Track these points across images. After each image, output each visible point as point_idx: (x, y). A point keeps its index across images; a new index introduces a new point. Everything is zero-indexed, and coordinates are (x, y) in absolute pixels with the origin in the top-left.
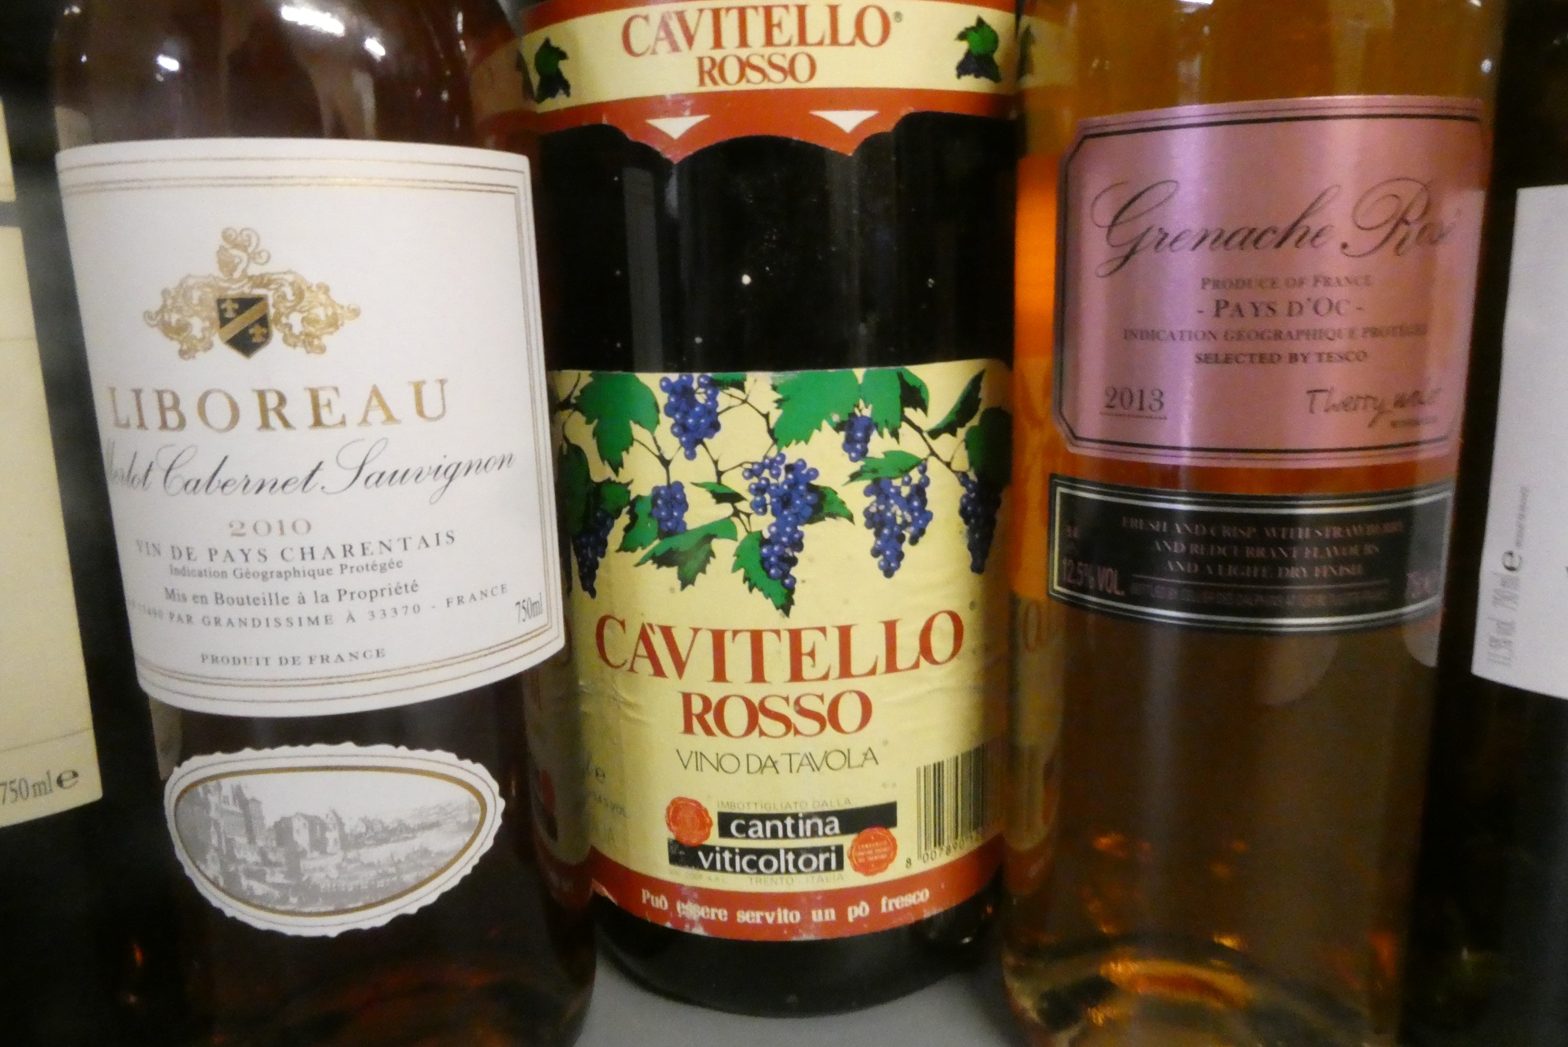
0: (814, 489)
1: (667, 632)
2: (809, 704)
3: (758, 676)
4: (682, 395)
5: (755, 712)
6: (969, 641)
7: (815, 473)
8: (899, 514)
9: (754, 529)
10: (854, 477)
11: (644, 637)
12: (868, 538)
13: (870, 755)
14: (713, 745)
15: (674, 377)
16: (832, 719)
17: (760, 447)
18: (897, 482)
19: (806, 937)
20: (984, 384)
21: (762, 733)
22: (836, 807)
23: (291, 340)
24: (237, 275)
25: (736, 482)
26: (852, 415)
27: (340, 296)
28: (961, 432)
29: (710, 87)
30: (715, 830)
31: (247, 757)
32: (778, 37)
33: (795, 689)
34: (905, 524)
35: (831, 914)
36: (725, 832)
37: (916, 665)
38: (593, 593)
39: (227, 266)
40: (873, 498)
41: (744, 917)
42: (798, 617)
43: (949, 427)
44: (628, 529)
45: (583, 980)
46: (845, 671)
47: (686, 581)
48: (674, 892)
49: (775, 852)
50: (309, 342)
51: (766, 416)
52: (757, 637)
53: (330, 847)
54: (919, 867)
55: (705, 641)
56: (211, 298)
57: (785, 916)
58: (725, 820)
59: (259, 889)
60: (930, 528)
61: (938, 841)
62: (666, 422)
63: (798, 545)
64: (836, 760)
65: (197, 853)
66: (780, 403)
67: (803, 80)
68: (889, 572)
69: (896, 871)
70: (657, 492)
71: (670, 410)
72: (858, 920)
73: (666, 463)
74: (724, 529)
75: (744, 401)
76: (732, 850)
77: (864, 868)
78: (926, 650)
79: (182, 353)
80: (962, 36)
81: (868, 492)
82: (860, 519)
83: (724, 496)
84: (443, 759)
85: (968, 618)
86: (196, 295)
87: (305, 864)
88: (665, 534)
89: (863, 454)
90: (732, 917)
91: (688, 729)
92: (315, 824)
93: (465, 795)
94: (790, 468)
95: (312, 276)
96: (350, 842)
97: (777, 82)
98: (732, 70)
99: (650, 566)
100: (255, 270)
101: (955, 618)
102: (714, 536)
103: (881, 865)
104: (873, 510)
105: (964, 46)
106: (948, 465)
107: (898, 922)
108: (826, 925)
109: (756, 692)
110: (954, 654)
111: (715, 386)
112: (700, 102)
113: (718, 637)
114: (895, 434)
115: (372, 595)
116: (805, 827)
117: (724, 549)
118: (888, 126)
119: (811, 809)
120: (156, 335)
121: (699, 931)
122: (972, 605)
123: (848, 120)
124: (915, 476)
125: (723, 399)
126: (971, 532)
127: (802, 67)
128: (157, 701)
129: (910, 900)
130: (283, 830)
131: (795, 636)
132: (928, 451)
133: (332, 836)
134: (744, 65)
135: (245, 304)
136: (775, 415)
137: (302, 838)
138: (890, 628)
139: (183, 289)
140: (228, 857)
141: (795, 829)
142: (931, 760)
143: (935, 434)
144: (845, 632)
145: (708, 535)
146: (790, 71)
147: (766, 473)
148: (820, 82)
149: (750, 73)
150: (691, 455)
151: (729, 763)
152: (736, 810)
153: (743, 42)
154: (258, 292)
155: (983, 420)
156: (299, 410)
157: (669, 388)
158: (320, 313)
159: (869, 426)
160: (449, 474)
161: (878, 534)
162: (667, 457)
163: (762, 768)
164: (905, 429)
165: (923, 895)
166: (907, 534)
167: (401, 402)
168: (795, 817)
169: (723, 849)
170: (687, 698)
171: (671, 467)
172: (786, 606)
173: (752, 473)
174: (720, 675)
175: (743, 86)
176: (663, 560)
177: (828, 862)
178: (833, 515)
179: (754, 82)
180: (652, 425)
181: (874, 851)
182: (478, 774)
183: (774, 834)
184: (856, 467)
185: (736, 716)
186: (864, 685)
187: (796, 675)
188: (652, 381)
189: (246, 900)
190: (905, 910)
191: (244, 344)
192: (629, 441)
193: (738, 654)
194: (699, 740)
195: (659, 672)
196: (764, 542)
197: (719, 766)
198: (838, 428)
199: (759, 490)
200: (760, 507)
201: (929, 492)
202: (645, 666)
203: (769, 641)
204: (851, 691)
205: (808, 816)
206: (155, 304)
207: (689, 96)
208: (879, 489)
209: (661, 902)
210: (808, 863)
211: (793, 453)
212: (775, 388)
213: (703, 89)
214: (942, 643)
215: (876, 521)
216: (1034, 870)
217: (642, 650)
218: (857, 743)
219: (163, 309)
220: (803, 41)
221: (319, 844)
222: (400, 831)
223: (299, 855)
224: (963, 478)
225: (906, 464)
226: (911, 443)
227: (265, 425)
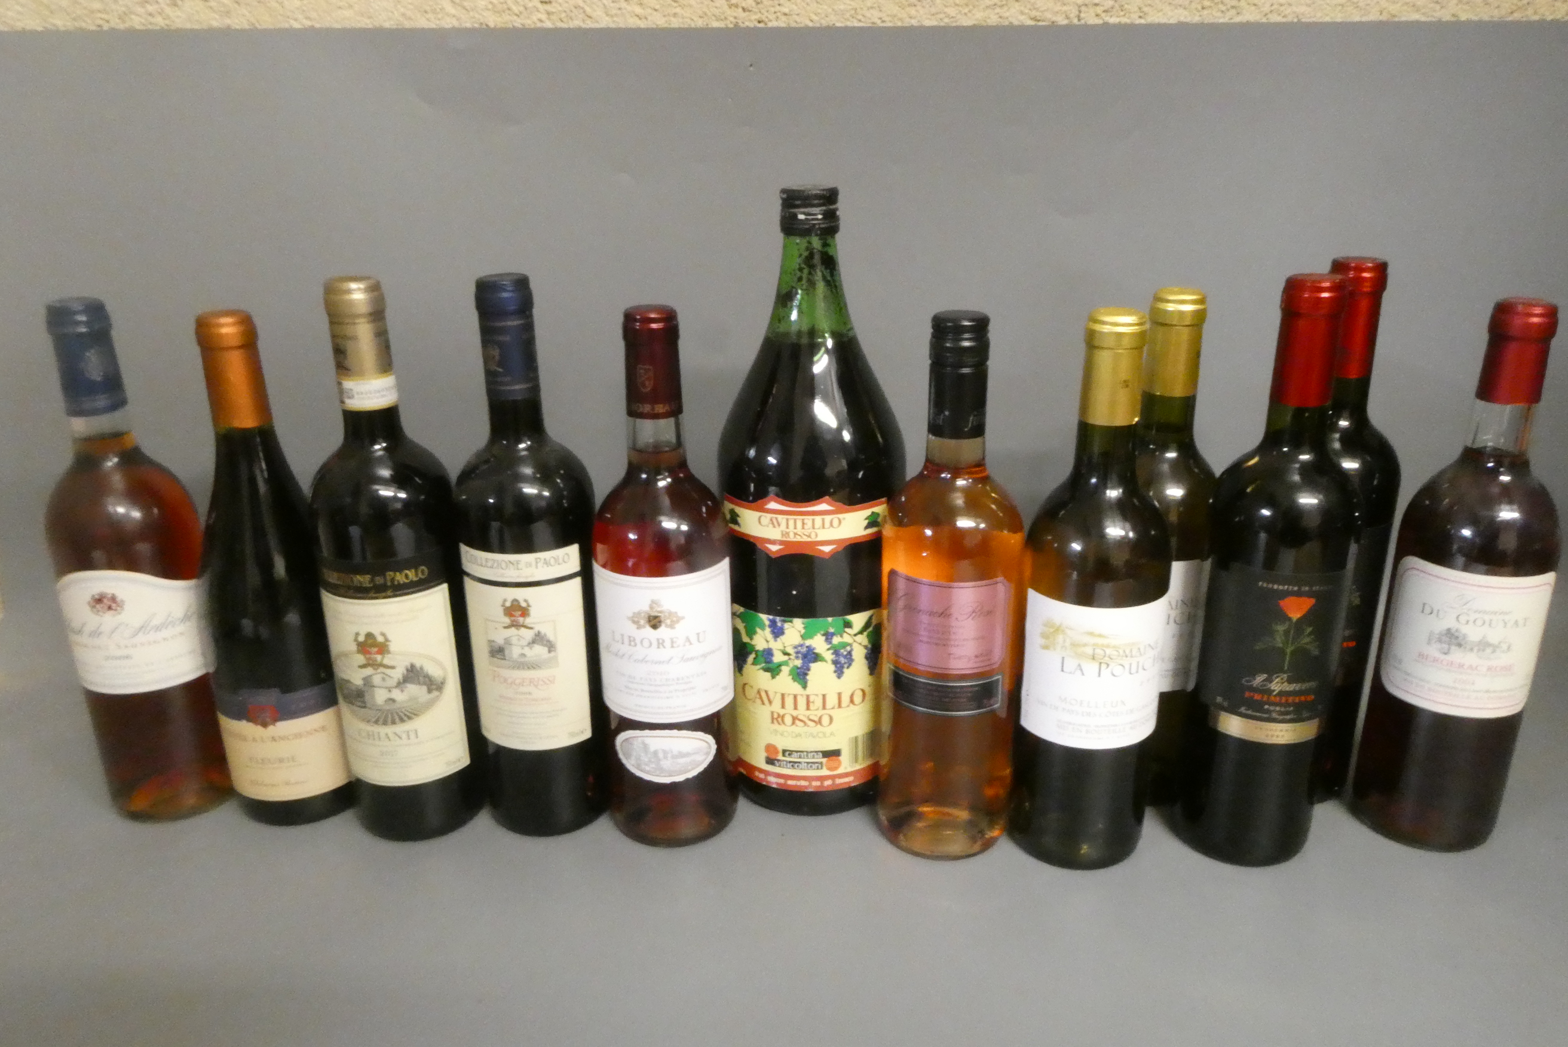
0: (814, 653)
1: (766, 692)
2: (812, 717)
3: (796, 708)
4: (773, 624)
5: (795, 719)
6: (868, 698)
7: (814, 649)
8: (842, 660)
9: (795, 664)
10: (828, 649)
11: (759, 692)
12: (832, 667)
13: (832, 734)
14: (781, 728)
15: (771, 617)
16: (819, 722)
17: (798, 640)
18: (842, 651)
19: (810, 790)
20: (874, 618)
21: (797, 726)
22: (821, 750)
23: (667, 626)
24: (654, 610)
25: (790, 650)
26: (827, 632)
27: (680, 614)
28: (865, 633)
29: (784, 539)
30: (781, 754)
31: (647, 732)
32: (806, 527)
33: (808, 713)
34: (845, 663)
35: (818, 783)
36: (784, 755)
37: (848, 706)
38: (742, 675)
39: (651, 607)
40: (834, 656)
41: (790, 782)
42: (809, 691)
43: (861, 632)
44: (755, 659)
45: (735, 799)
46: (824, 707)
47: (773, 677)
48: (767, 773)
49: (799, 762)
50: (672, 626)
51: (800, 632)
52: (795, 697)
53: (669, 759)
54: (849, 769)
55: (779, 697)
56: (647, 616)
57: (803, 783)
58: (784, 751)
59: (647, 768)
60: (854, 664)
61: (856, 761)
62: (768, 630)
63: (809, 669)
64: (821, 735)
65: (628, 757)
66: (804, 628)
67: (813, 538)
68: (839, 677)
69: (841, 771)
70: (764, 650)
71: (770, 626)
72: (828, 786)
73: (767, 641)
74: (785, 663)
75: (793, 627)
76: (786, 761)
77: (829, 769)
78: (852, 701)
79: (638, 628)
80: (866, 519)
81: (833, 654)
82: (830, 662)
83: (786, 654)
84: (700, 734)
85: (868, 690)
86: (643, 615)
87: (662, 763)
88: (766, 662)
89: (830, 643)
90: (786, 782)
91: (773, 722)
92: (665, 752)
93: (705, 744)
94: (807, 647)
95: (673, 610)
96: (674, 757)
97: (805, 539)
98: (792, 535)
99: (761, 672)
100: (659, 609)
101: (863, 691)
102: (783, 665)
103: (836, 768)
104: (834, 659)
105: (867, 521)
106: (860, 644)
107: (841, 787)
108: (816, 787)
109: (795, 713)
110: (863, 701)
111: (784, 621)
112: (781, 543)
113: (783, 695)
114: (841, 636)
115: (684, 690)
116: (810, 755)
117: (785, 670)
118: (840, 549)
119: (812, 750)
120: (630, 623)
121: (774, 786)
122: (869, 686)
123: (827, 549)
124: (848, 648)
125: (787, 625)
126: (869, 663)
127: (813, 535)
128: (614, 713)
129: (846, 780)
130: (655, 753)
131: (808, 697)
132: (853, 641)
133: (669, 755)
134: (795, 534)
135: (656, 617)
136: (803, 631)
137: (661, 755)
138: (840, 694)
139: (639, 613)
140: (638, 759)
141: (807, 756)
142: (854, 735)
143: (855, 635)
144: (824, 696)
145: (780, 665)
146: (809, 536)
147: (800, 648)
148: (819, 539)
149: (797, 536)
150: (776, 641)
151: (785, 734)
152: (788, 749)
153: (795, 528)
154: (659, 615)
155: (874, 628)
156: (668, 644)
157: (770, 620)
158: (675, 619)
159: (833, 634)
160: (704, 656)
161: (836, 667)
162: (768, 640)
163: (797, 736)
164: (845, 635)
165: (851, 779)
166: (846, 666)
167: (693, 639)
168: (807, 752)
169: (783, 761)
170: (772, 713)
171: (770, 643)
172: (805, 687)
173: (795, 647)
174: (783, 707)
175: (795, 540)
176: (766, 670)
177: (818, 767)
178: (820, 661)
179: (798, 539)
180: (763, 629)
181: (833, 764)
182: (710, 739)
183: (800, 757)
184: (829, 646)
185: (788, 720)
186: (831, 712)
187: (808, 708)
188: (764, 618)
189: (648, 772)
190: (845, 783)
191: (655, 627)
192: (755, 633)
193: (789, 701)
194: (776, 726)
195: (763, 704)
196: (798, 668)
197: (782, 735)
198: (823, 635)
199: (797, 653)
200: (797, 658)
201: (854, 653)
202: (758, 701)
203: (799, 698)
204: (826, 714)
205: (811, 752)
206: (631, 615)
207: (778, 540)
208: (836, 653)
209: (762, 776)
210: (811, 767)
211: (808, 643)
212: (803, 624)
213: (782, 539)
214: (858, 698)
215: (835, 662)
216: (886, 770)
217: (758, 696)
218: (828, 730)
219: (633, 617)
220: (814, 528)
221: (666, 758)
222: (687, 755)
223: (660, 760)
224: (866, 647)
225: (844, 645)
226: (847, 639)
227: (658, 647)
